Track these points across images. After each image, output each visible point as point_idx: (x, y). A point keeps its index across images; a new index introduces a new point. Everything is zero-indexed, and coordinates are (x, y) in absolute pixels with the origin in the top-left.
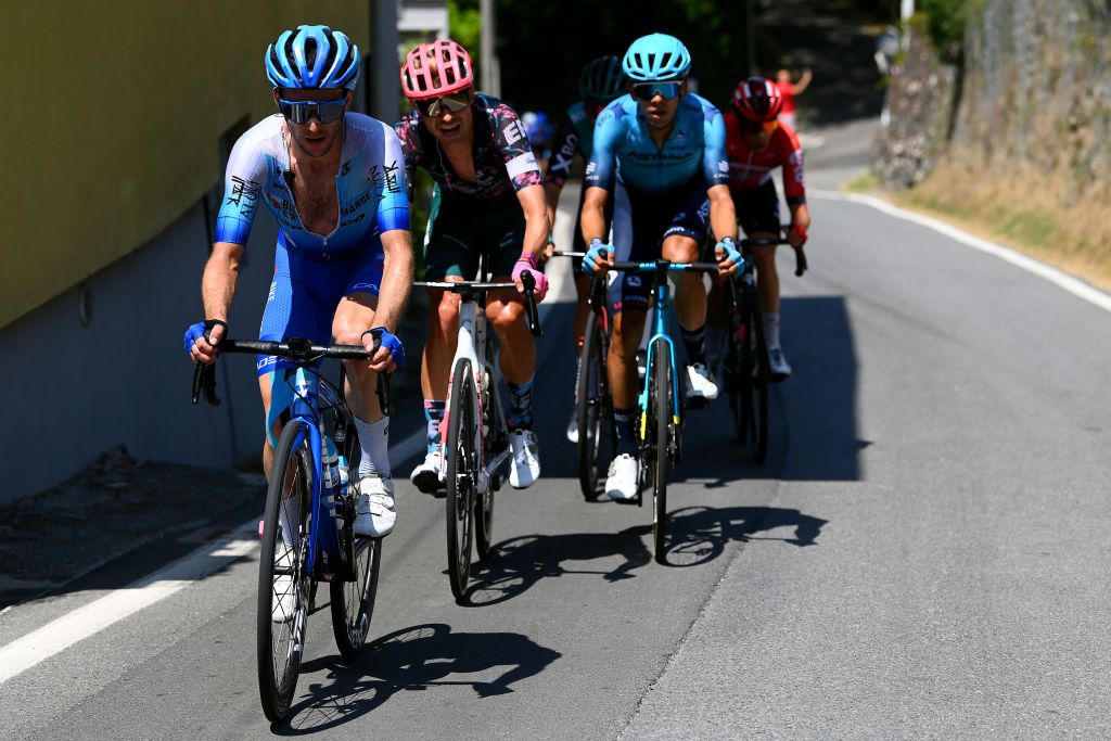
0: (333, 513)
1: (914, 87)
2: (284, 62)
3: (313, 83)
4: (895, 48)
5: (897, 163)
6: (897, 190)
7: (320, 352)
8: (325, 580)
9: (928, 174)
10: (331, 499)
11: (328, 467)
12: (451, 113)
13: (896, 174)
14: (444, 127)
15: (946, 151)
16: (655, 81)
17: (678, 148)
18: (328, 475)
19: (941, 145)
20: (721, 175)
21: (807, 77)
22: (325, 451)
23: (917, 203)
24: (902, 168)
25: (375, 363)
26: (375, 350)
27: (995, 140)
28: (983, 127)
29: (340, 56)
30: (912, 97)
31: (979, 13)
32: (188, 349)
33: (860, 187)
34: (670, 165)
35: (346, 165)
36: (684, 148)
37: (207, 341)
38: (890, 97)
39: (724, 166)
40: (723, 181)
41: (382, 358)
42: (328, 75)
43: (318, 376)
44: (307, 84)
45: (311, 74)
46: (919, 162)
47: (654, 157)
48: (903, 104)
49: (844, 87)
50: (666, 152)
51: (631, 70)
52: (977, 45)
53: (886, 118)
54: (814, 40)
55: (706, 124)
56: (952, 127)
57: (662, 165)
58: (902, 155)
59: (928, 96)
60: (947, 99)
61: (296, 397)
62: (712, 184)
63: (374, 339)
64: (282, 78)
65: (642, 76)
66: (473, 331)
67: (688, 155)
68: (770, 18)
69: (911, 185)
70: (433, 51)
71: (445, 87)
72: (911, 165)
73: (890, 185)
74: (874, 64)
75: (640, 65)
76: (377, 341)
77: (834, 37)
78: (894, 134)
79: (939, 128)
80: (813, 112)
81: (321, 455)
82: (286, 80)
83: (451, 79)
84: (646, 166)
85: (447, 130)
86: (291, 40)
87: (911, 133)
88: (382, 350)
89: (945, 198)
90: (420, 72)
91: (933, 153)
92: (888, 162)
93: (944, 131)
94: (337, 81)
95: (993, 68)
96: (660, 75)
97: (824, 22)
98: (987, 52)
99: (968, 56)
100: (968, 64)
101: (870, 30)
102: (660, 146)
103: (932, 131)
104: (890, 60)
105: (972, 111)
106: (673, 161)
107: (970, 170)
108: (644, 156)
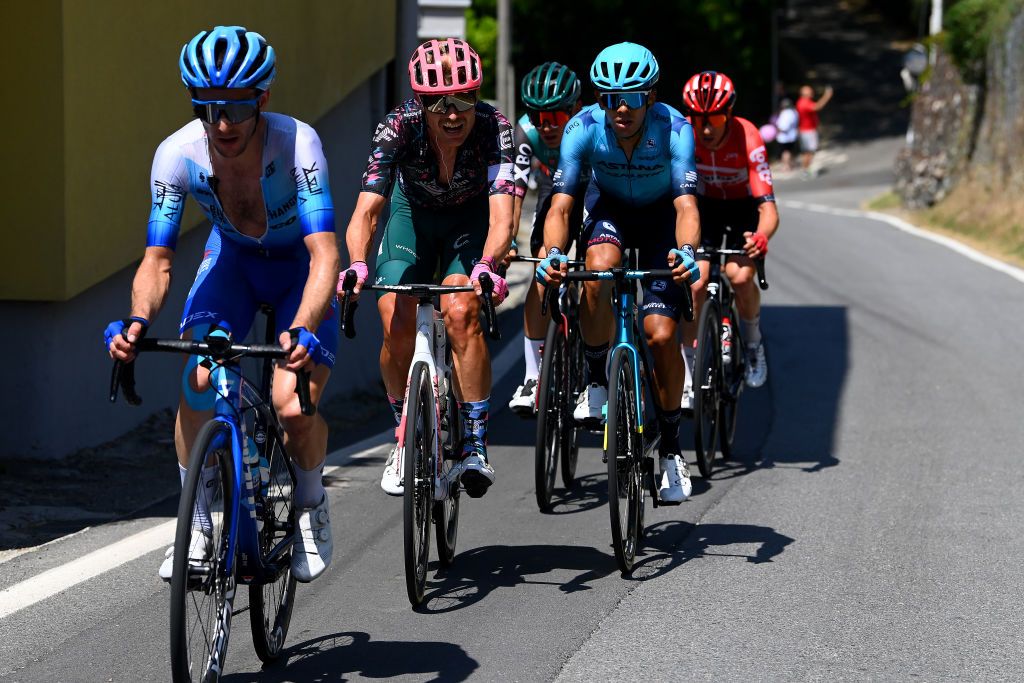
0: (253, 514)
1: (938, 105)
2: (194, 62)
3: (221, 83)
4: (921, 65)
5: (918, 182)
6: (918, 208)
7: (241, 351)
8: (244, 583)
9: (948, 193)
10: (252, 500)
11: (249, 468)
12: (457, 112)
13: (918, 193)
14: (448, 125)
15: (967, 169)
16: (621, 90)
17: (647, 158)
18: (249, 476)
19: (962, 165)
20: (687, 185)
21: (828, 93)
22: (246, 451)
23: (935, 222)
24: (923, 186)
25: (293, 362)
26: (293, 348)
27: (1013, 160)
28: (1001, 146)
29: (250, 56)
30: (936, 116)
31: (1002, 32)
32: (107, 347)
33: (881, 205)
34: (640, 176)
35: (270, 166)
36: (653, 158)
37: (125, 338)
38: (916, 115)
39: (691, 176)
40: (690, 191)
41: (300, 357)
42: (237, 75)
43: (239, 376)
44: (215, 83)
45: (218, 74)
46: (940, 180)
47: (623, 166)
48: (927, 122)
49: (870, 104)
50: (636, 163)
51: (597, 79)
52: (998, 64)
53: (910, 137)
54: (839, 54)
55: (673, 134)
56: (973, 147)
57: (633, 176)
58: (923, 175)
59: (952, 116)
60: (969, 118)
61: (219, 397)
62: (679, 193)
63: (291, 337)
64: (191, 77)
65: (608, 85)
66: (431, 335)
67: (658, 166)
68: (794, 32)
69: (931, 204)
70: (447, 47)
71: (456, 85)
72: (933, 183)
73: (912, 204)
74: (901, 81)
75: (606, 74)
76: (295, 339)
77: (861, 51)
78: (917, 153)
79: (960, 147)
80: (838, 129)
81: (242, 455)
82: (195, 80)
83: (462, 78)
84: (616, 175)
85: (449, 128)
86: (203, 40)
87: (936, 153)
88: (300, 348)
89: (963, 217)
90: (432, 67)
91: (954, 172)
92: (910, 181)
93: (965, 151)
94: (245, 81)
95: (1013, 89)
96: (625, 85)
97: (853, 36)
98: (1008, 72)
99: (989, 74)
100: (990, 83)
101: (898, 46)
102: (629, 157)
103: (954, 151)
104: (915, 76)
105: (992, 130)
106: (643, 172)
107: (988, 189)
108: (613, 166)
